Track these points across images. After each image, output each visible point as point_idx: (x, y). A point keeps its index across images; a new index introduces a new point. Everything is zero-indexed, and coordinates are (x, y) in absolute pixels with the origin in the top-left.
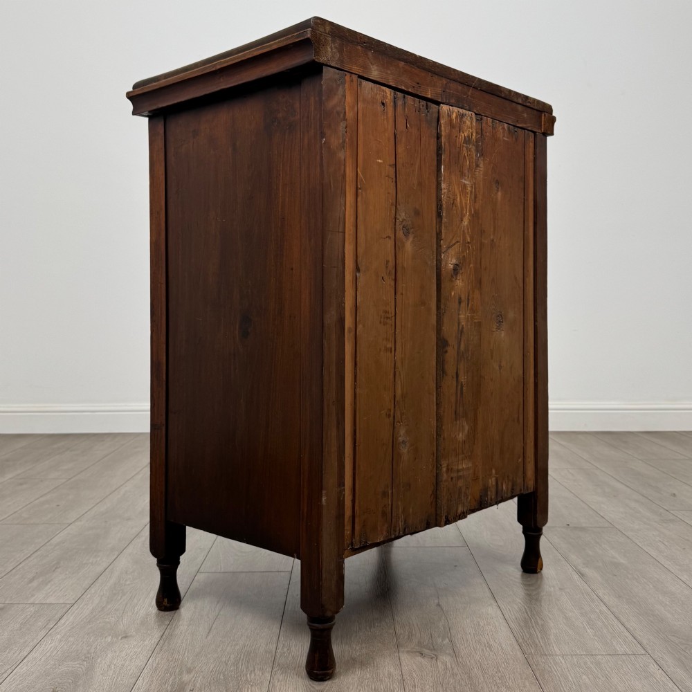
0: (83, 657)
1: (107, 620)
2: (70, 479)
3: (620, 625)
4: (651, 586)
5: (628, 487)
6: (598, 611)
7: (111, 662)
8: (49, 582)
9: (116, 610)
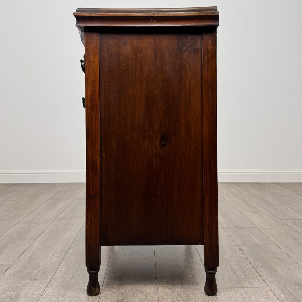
0: (15, 290)
1: (27, 272)
2: (15, 205)
3: (257, 273)
4: (271, 255)
5: (264, 208)
7: (27, 292)
8: (2, 254)
9: (31, 267)
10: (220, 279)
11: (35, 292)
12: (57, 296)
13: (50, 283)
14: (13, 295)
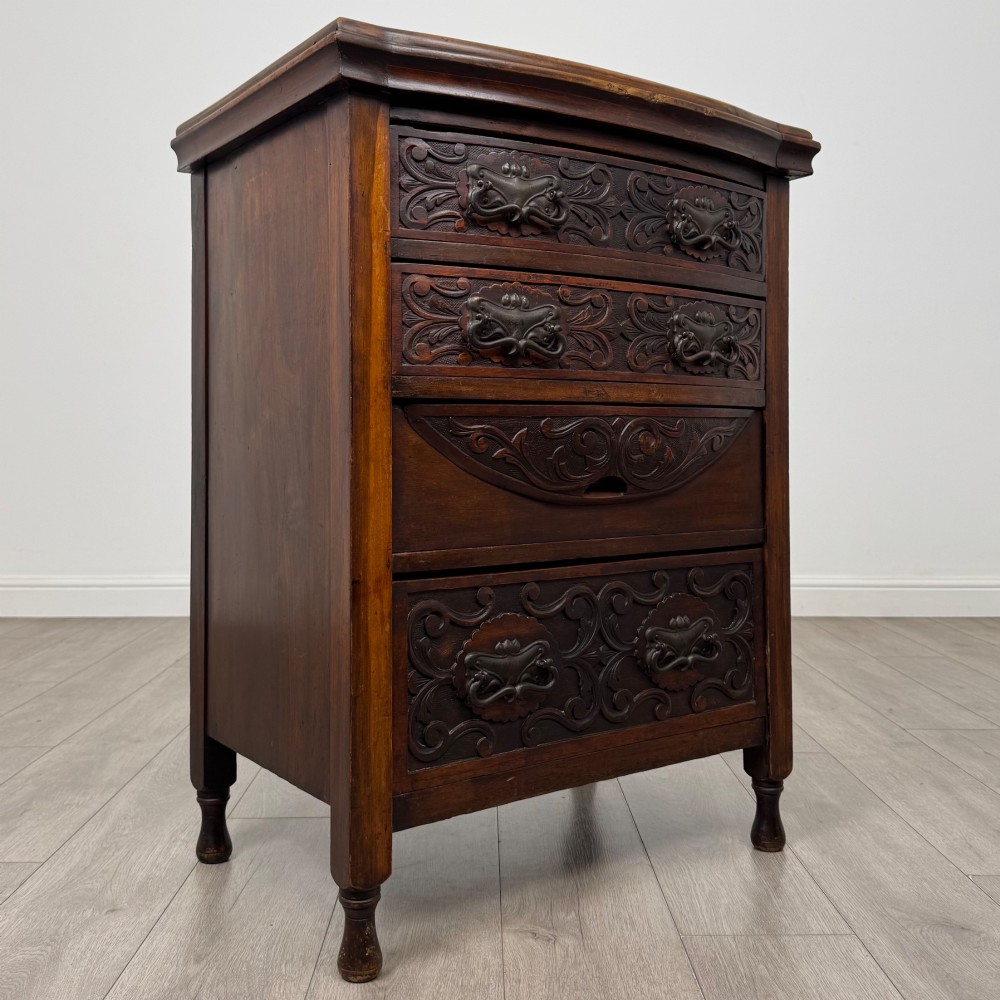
0: (48, 941)
1: (89, 886)
2: (60, 683)
3: (820, 893)
4: (870, 837)
7: (87, 948)
8: (12, 831)
9: (104, 872)
10: (704, 907)
11: (111, 947)
12: (182, 959)
13: (162, 920)
14: (41, 958)
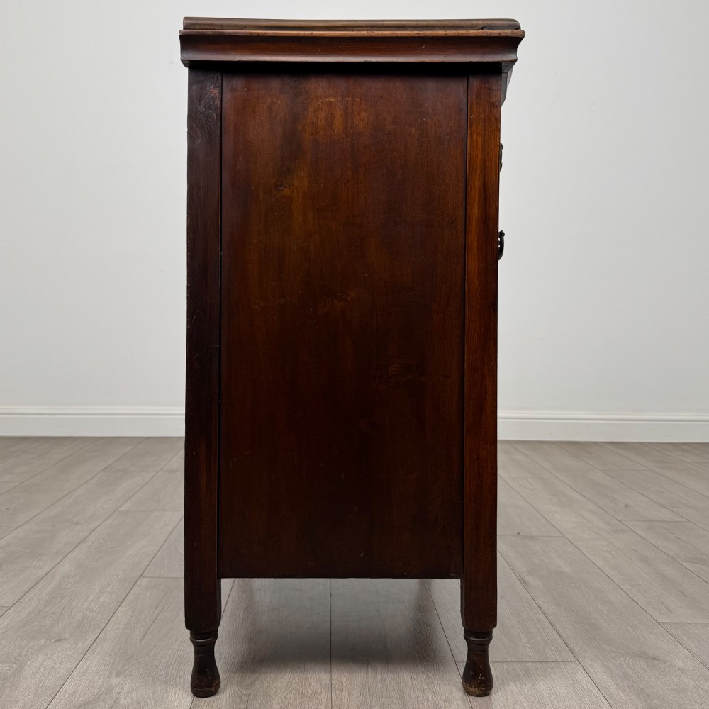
0: (14, 660)
1: (43, 623)
2: (23, 482)
3: (555, 633)
4: (592, 595)
5: (584, 497)
6: (535, 618)
7: (41, 665)
9: (53, 613)
11: (58, 665)
12: (107, 674)
13: (93, 647)
14: (9, 672)
